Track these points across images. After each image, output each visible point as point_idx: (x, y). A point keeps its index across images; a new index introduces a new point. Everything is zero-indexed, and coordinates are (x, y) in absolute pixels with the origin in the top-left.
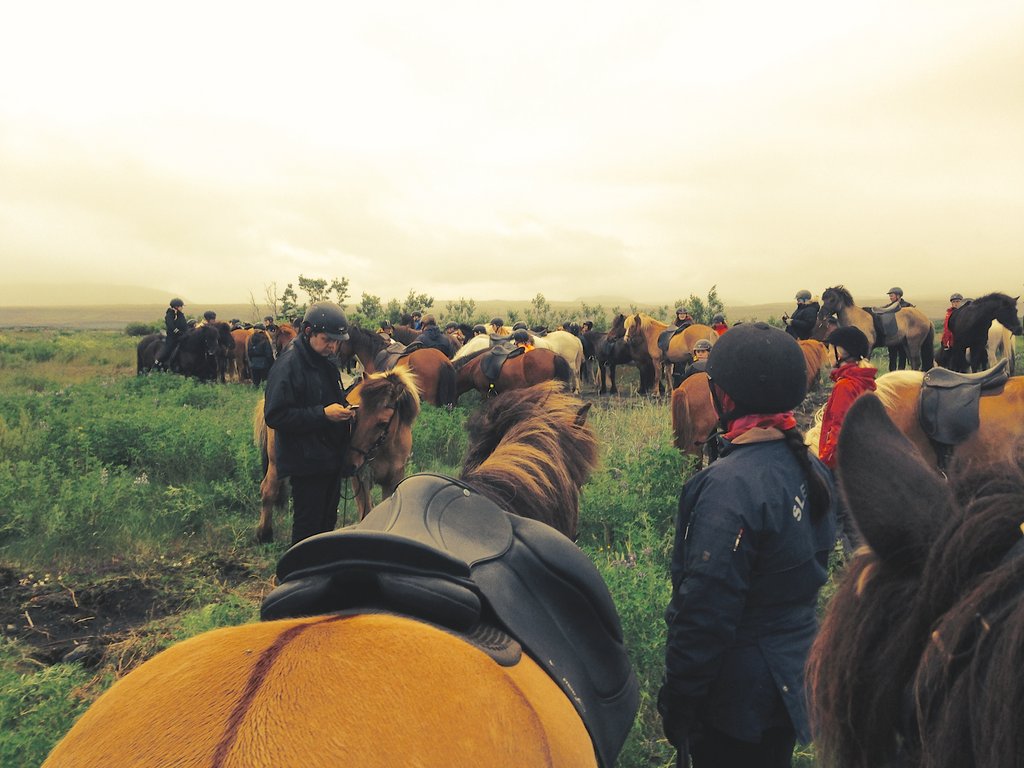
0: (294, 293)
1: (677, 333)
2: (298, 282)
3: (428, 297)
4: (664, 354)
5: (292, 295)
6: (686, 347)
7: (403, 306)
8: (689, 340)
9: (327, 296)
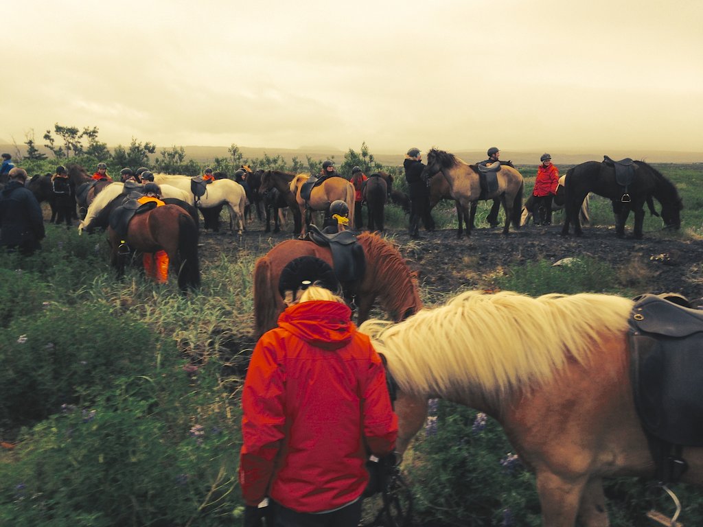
0: (52, 138)
1: (318, 184)
2: (55, 129)
3: (151, 145)
4: (306, 202)
5: (50, 140)
6: (326, 198)
7: (127, 151)
8: (328, 191)
9: (80, 140)
